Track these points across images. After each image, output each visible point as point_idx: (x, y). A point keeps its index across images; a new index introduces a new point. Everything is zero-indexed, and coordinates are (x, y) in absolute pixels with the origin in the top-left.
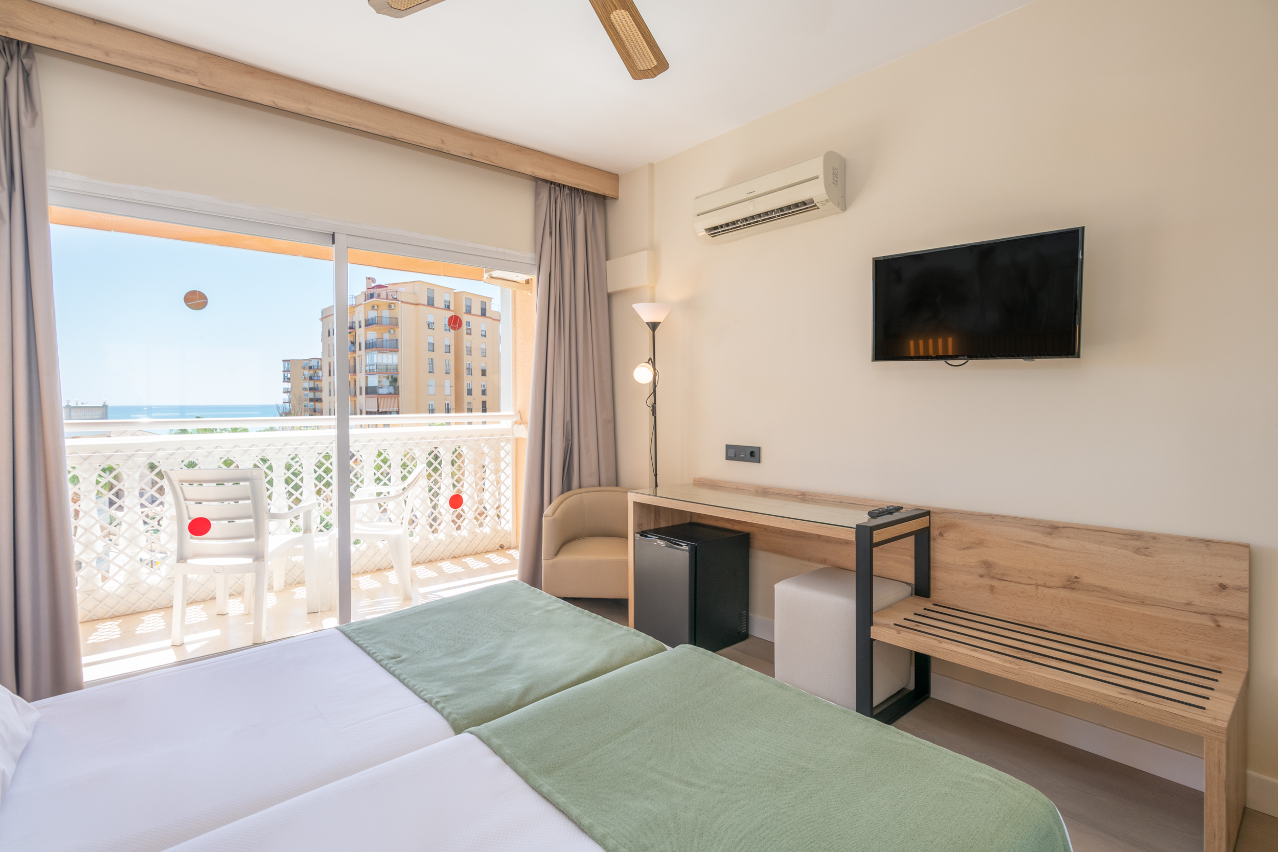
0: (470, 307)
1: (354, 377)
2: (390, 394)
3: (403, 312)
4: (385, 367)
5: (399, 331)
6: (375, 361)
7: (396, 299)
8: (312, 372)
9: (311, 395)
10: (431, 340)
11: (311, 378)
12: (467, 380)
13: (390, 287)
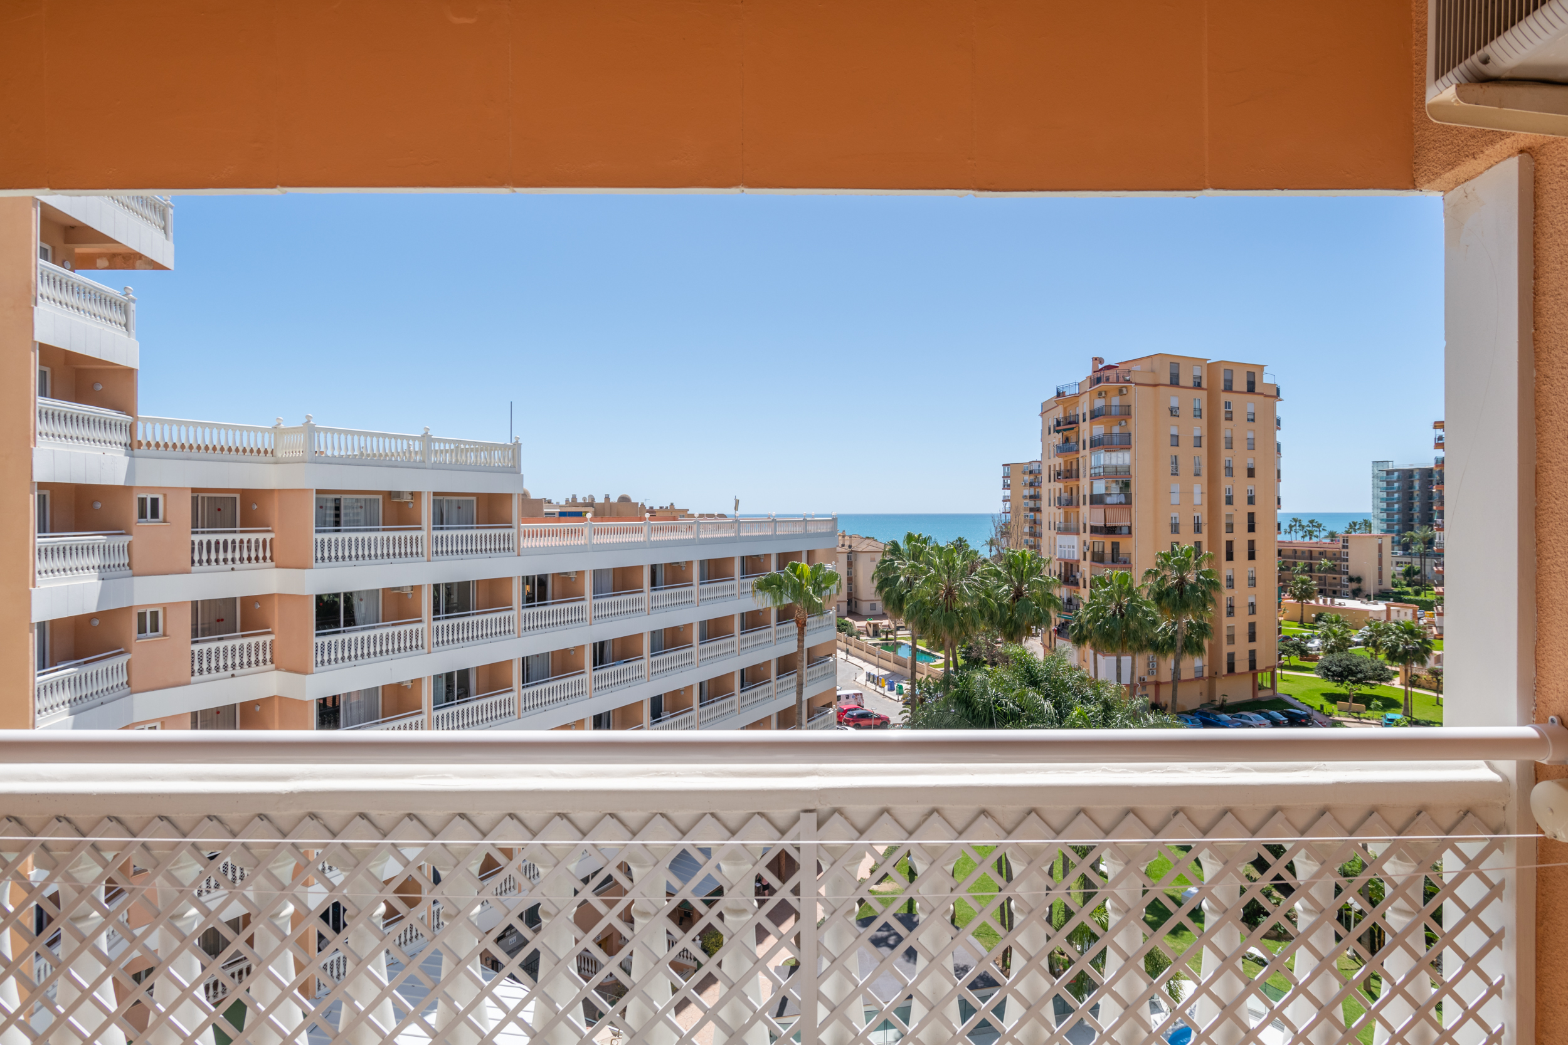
0: (1231, 381)
1: (1077, 483)
2: (1121, 503)
3: (1138, 397)
4: (1114, 469)
5: (1131, 422)
6: (1102, 463)
7: (1129, 381)
8: (1032, 477)
9: (1031, 504)
10: (1174, 431)
11: (1031, 485)
12: (1225, 483)
13: (1121, 367)
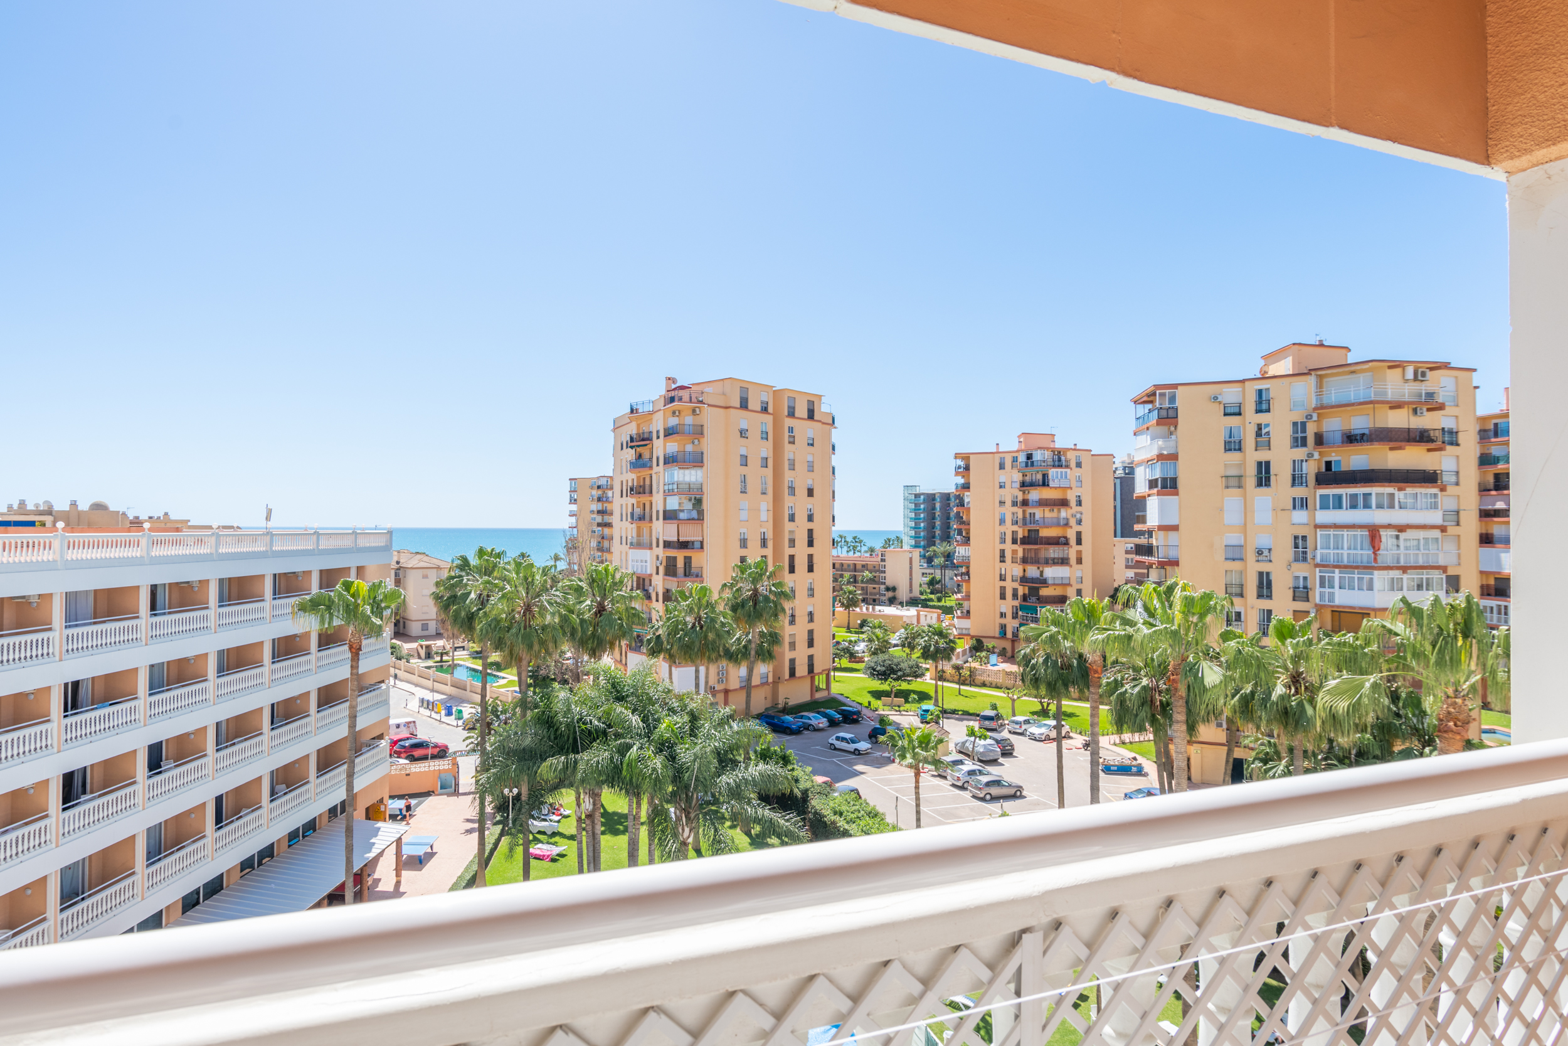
0: (794, 408)
1: (650, 498)
2: (693, 519)
3: (710, 418)
4: (687, 486)
5: (704, 441)
6: (676, 479)
7: (701, 402)
8: (600, 492)
9: (599, 519)
10: (743, 452)
11: (599, 500)
12: (788, 501)
13: (694, 388)
